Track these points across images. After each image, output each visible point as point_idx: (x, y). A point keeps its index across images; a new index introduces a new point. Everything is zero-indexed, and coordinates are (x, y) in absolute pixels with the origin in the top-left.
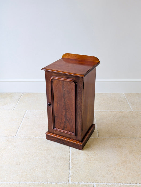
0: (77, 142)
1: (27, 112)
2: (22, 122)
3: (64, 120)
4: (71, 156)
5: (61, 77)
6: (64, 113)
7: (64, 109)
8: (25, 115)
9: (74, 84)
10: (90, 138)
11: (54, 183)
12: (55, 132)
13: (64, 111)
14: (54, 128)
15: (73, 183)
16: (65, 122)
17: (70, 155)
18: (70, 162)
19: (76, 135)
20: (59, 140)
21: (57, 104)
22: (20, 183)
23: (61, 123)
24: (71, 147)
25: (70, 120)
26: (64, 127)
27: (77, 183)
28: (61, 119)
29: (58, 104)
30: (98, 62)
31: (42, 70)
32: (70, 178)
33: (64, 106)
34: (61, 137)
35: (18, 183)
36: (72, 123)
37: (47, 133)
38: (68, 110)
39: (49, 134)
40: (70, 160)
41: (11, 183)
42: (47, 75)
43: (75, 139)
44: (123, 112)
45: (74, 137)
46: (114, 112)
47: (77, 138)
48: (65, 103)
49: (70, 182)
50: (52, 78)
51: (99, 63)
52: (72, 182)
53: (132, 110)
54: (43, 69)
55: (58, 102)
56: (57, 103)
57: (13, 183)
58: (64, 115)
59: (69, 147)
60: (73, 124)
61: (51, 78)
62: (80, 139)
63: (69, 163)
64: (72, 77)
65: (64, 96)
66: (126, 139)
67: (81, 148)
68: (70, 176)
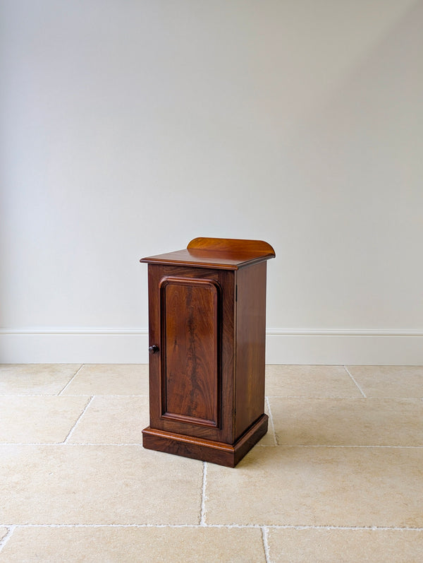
0: (221, 446)
1: (93, 399)
2: (81, 417)
3: (191, 388)
4: (205, 479)
5: (185, 275)
6: (190, 369)
7: (190, 358)
8: (88, 406)
9: (214, 290)
10: (257, 445)
11: (162, 526)
12: (166, 424)
13: (190, 364)
14: (163, 413)
15: (210, 526)
16: (192, 393)
17: (205, 476)
18: (204, 487)
19: (220, 426)
20: (177, 446)
21: (175, 347)
22: (76, 526)
23: (182, 397)
24: (206, 463)
25: (203, 386)
26: (189, 408)
27: (219, 526)
28: (184, 385)
29: (177, 346)
30: (271, 252)
31: (141, 261)
32: (203, 518)
33: (190, 349)
34: (181, 437)
35: (71, 526)
36: (209, 393)
37: (145, 430)
38: (200, 360)
39: (151, 431)
40: (204, 486)
41: (53, 526)
42: (152, 273)
43: (215, 437)
44: (341, 400)
45: (214, 432)
46: (319, 399)
47: (221, 434)
48: (193, 342)
49: (204, 524)
50: (163, 280)
51: (273, 255)
52: (208, 524)
53: (365, 397)
54: (143, 261)
55: (176, 342)
56: (173, 345)
57: (59, 526)
58: (189, 373)
59: (201, 462)
60: (212, 396)
61: (160, 280)
62: (231, 438)
63: (200, 490)
64: (209, 275)
65: (191, 322)
66: (347, 448)
67: (232, 463)
68: (203, 514)
